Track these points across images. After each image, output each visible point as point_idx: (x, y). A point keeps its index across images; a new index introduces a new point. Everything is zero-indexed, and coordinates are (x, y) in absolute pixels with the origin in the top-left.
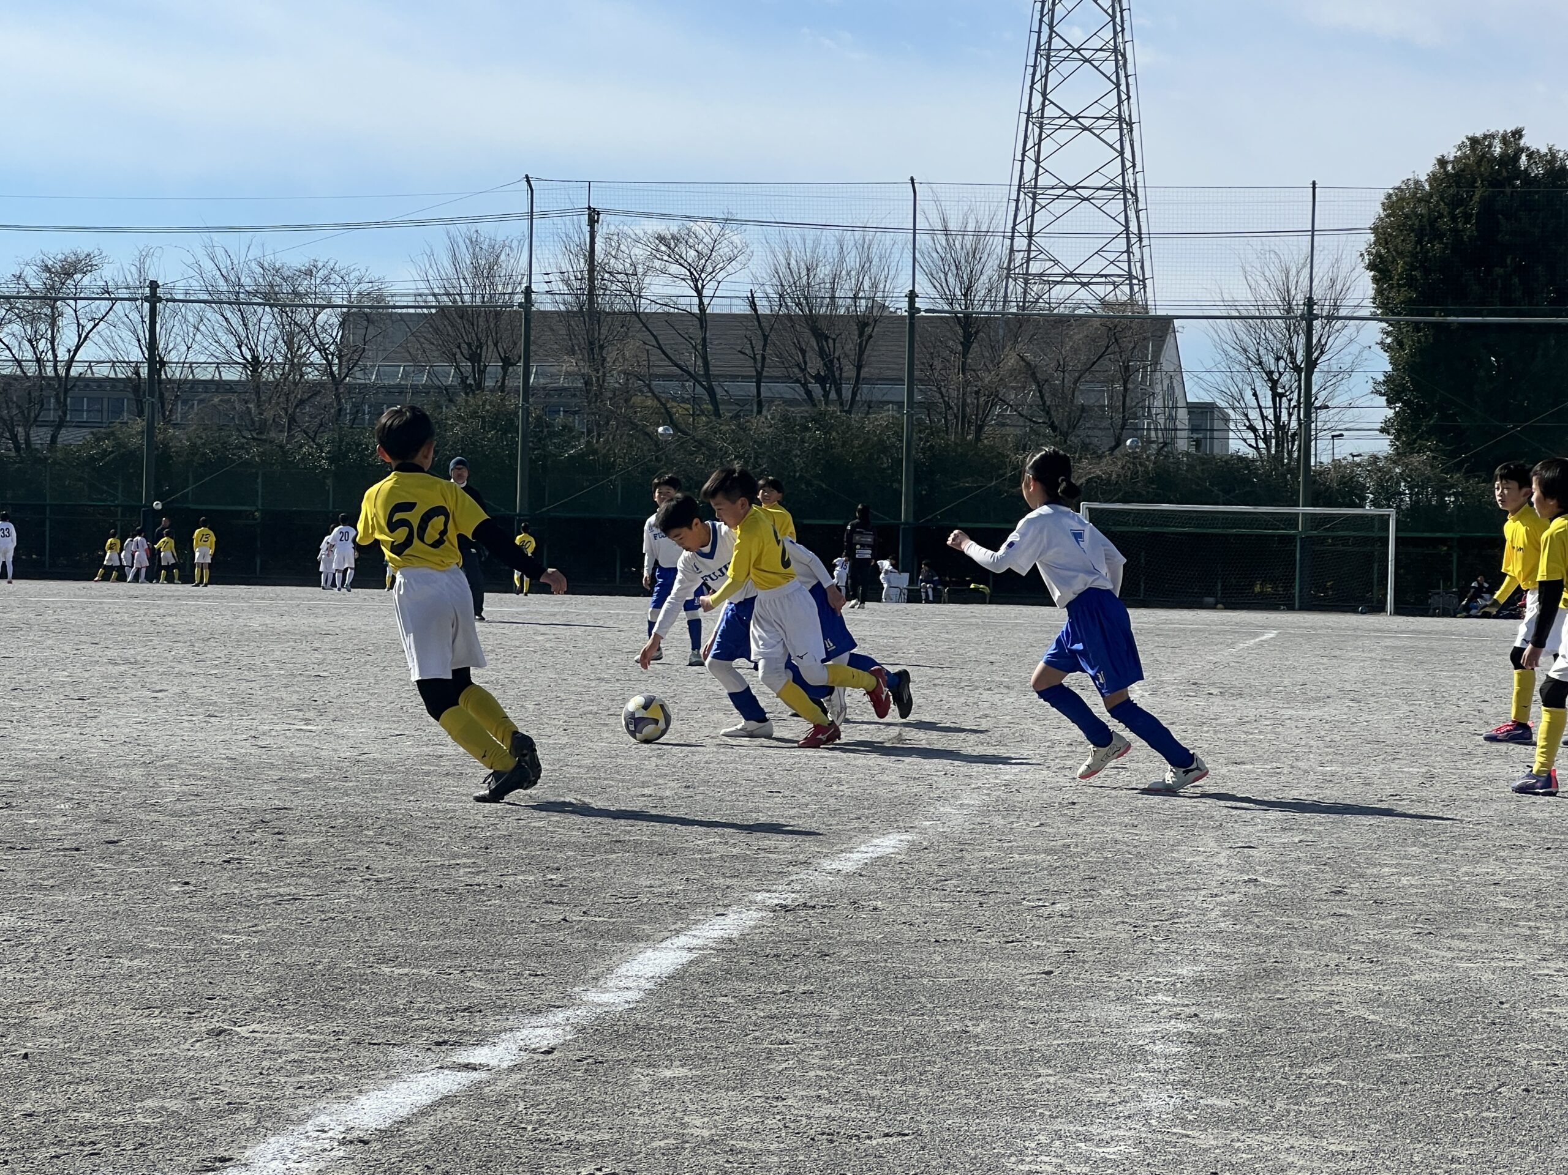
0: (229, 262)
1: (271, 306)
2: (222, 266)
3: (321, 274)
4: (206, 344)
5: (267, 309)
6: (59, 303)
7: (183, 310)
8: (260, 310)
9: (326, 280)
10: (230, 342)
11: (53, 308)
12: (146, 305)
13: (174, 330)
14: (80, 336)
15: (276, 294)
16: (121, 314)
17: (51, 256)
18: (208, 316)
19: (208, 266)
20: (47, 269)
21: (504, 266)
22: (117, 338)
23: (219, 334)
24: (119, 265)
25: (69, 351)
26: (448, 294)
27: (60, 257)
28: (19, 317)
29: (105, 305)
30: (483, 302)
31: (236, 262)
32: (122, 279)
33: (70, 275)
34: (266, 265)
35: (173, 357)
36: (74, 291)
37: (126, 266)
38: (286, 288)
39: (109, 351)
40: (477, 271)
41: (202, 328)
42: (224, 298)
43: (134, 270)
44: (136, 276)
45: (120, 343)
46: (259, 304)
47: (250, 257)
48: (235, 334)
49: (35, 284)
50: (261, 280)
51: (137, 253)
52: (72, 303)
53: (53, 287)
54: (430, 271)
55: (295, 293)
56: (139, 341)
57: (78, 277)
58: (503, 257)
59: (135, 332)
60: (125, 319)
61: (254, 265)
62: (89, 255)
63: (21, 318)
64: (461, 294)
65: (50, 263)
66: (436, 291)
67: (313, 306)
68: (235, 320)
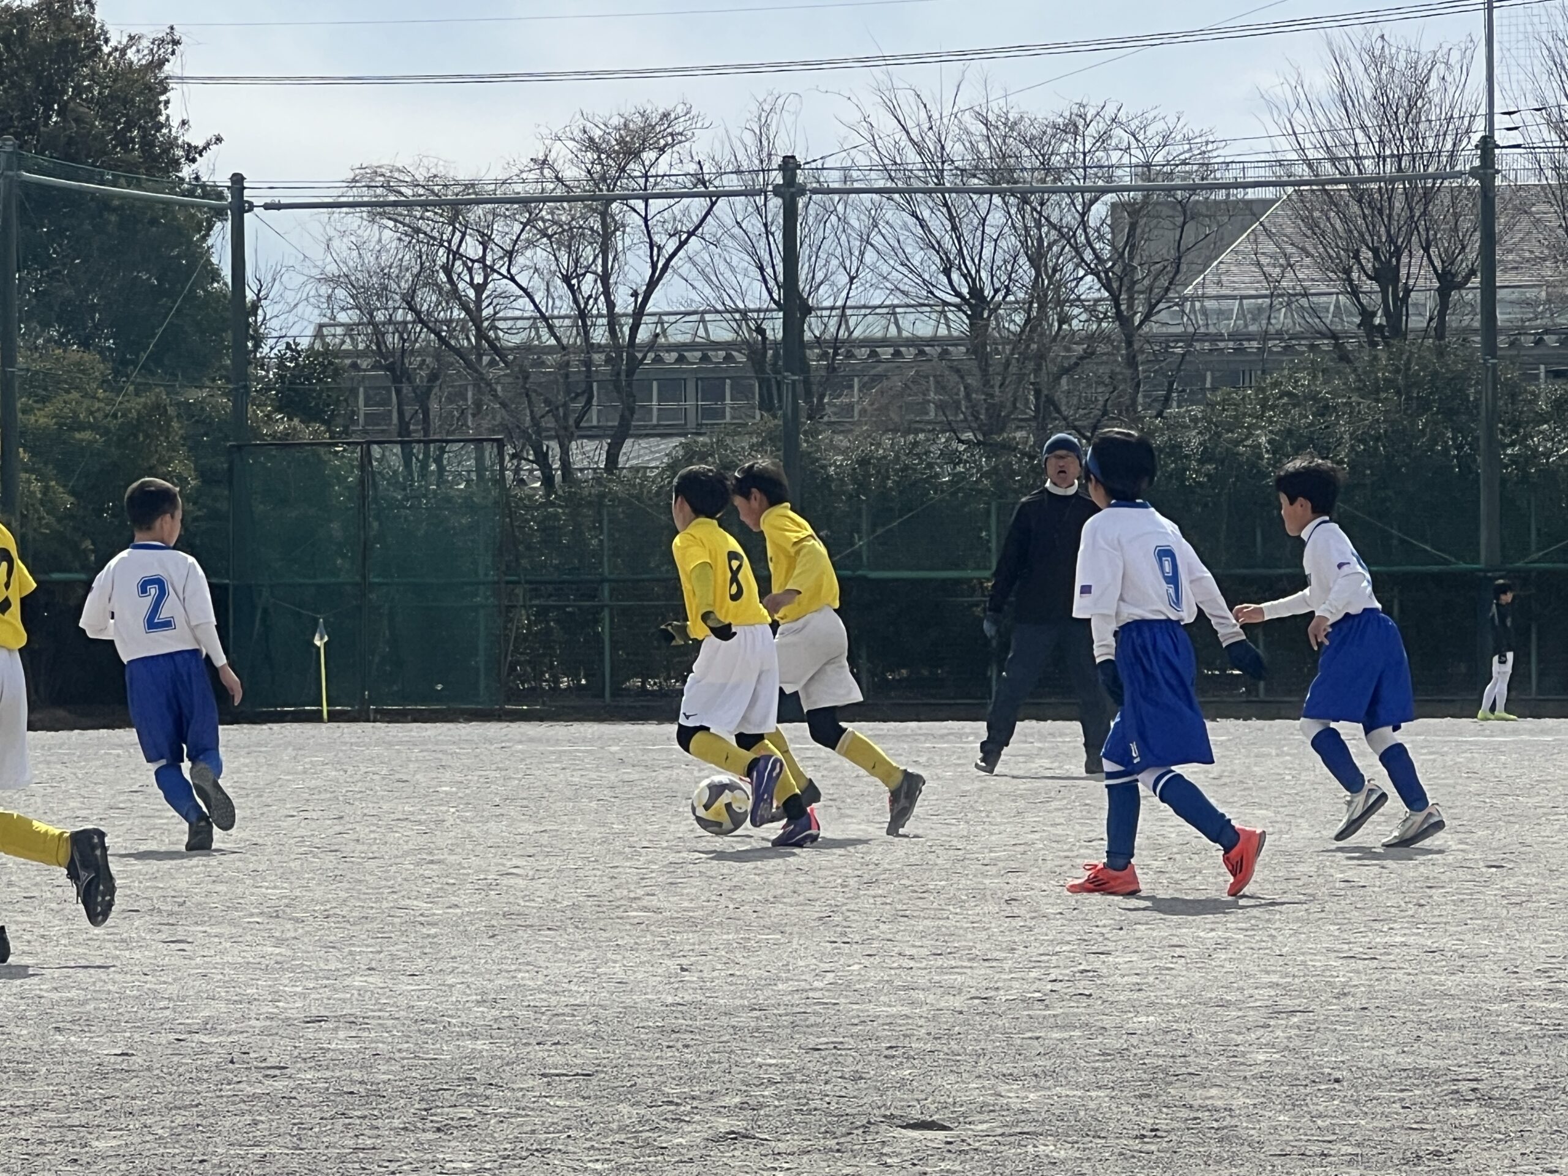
0: (923, 114)
1: (1002, 193)
2: (910, 125)
3: (1092, 130)
4: (885, 269)
5: (997, 199)
6: (615, 206)
7: (840, 208)
8: (983, 202)
9: (1103, 138)
10: (931, 266)
11: (604, 215)
12: (775, 203)
13: (826, 245)
14: (654, 266)
15: (1012, 171)
16: (729, 222)
17: (597, 120)
18: (889, 216)
19: (886, 125)
20: (592, 144)
21: (1436, 100)
22: (722, 267)
23: (908, 250)
24: (721, 132)
25: (635, 294)
26: (1333, 160)
27: (616, 121)
28: (545, 235)
29: (699, 205)
30: (1400, 169)
31: (936, 116)
32: (728, 156)
33: (635, 154)
34: (992, 118)
35: (824, 297)
36: (642, 181)
37: (735, 132)
38: (1029, 159)
39: (707, 291)
40: (1385, 109)
41: (877, 239)
42: (916, 184)
43: (749, 139)
44: (753, 150)
45: (728, 274)
46: (981, 192)
47: (962, 104)
48: (937, 247)
49: (572, 173)
50: (982, 146)
51: (754, 108)
52: (639, 205)
53: (603, 179)
54: (1298, 114)
55: (1046, 167)
56: (761, 269)
57: (649, 156)
58: (1434, 83)
59: (754, 254)
60: (736, 230)
61: (968, 118)
62: (666, 115)
63: (549, 237)
64: (1358, 159)
65: (597, 134)
66: (1311, 154)
67: (1083, 191)
68: (938, 223)
